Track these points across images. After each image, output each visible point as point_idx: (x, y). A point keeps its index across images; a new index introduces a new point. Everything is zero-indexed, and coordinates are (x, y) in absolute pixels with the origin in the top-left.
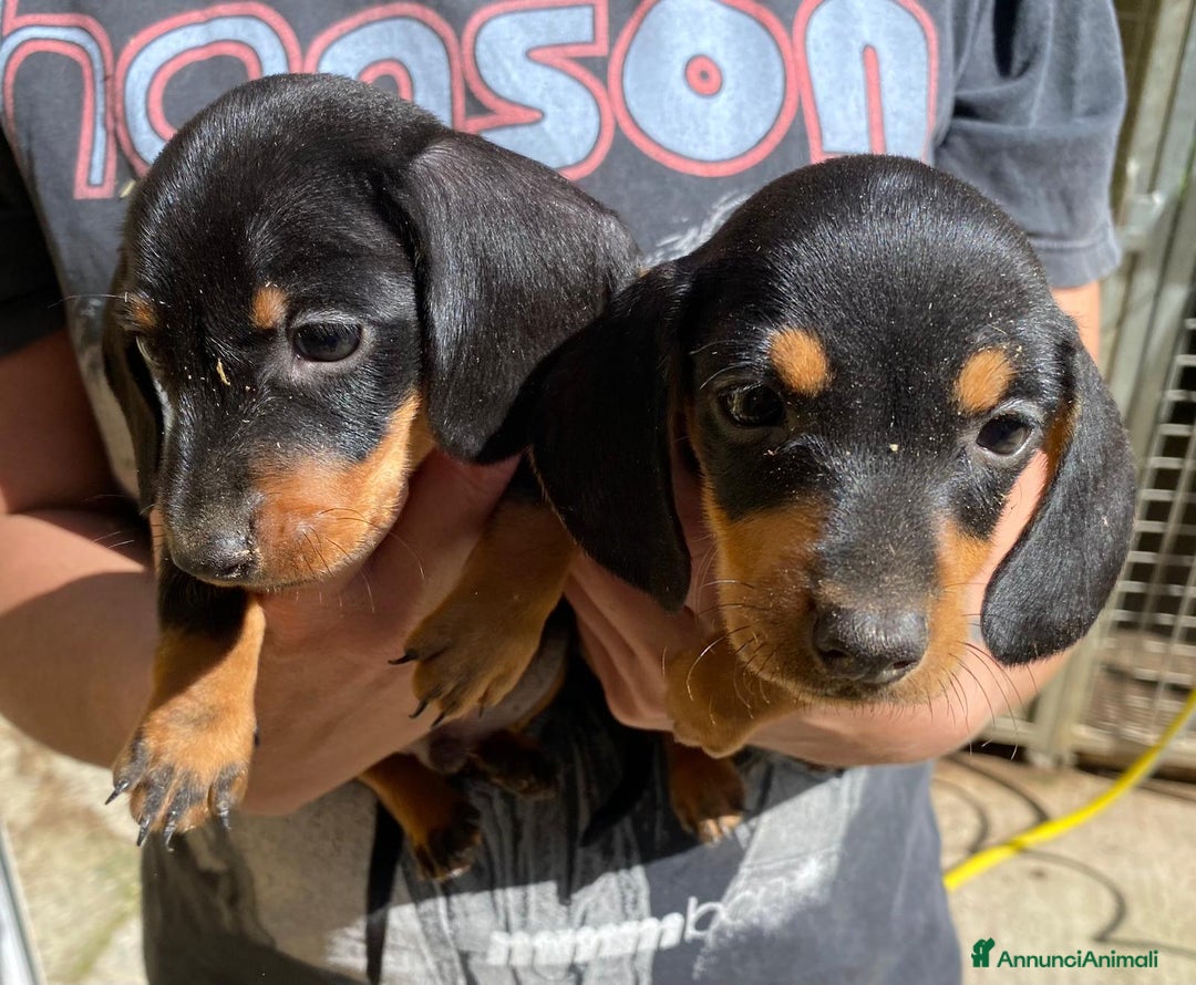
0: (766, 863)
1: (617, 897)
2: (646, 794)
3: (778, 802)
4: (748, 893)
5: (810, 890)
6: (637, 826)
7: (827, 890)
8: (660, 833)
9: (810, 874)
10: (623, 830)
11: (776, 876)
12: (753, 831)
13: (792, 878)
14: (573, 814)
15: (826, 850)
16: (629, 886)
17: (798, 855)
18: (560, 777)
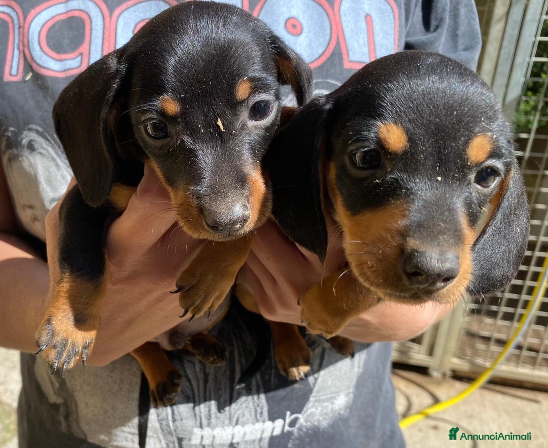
0: (321, 396)
1: (253, 411)
2: (267, 362)
3: (327, 366)
4: (313, 410)
5: (341, 409)
6: (262, 377)
7: (348, 410)
8: (273, 380)
9: (341, 402)
10: (256, 379)
11: (326, 402)
12: (316, 379)
13: (333, 404)
14: (233, 372)
15: (347, 391)
16: (258, 405)
17: (336, 392)
18: (227, 354)
